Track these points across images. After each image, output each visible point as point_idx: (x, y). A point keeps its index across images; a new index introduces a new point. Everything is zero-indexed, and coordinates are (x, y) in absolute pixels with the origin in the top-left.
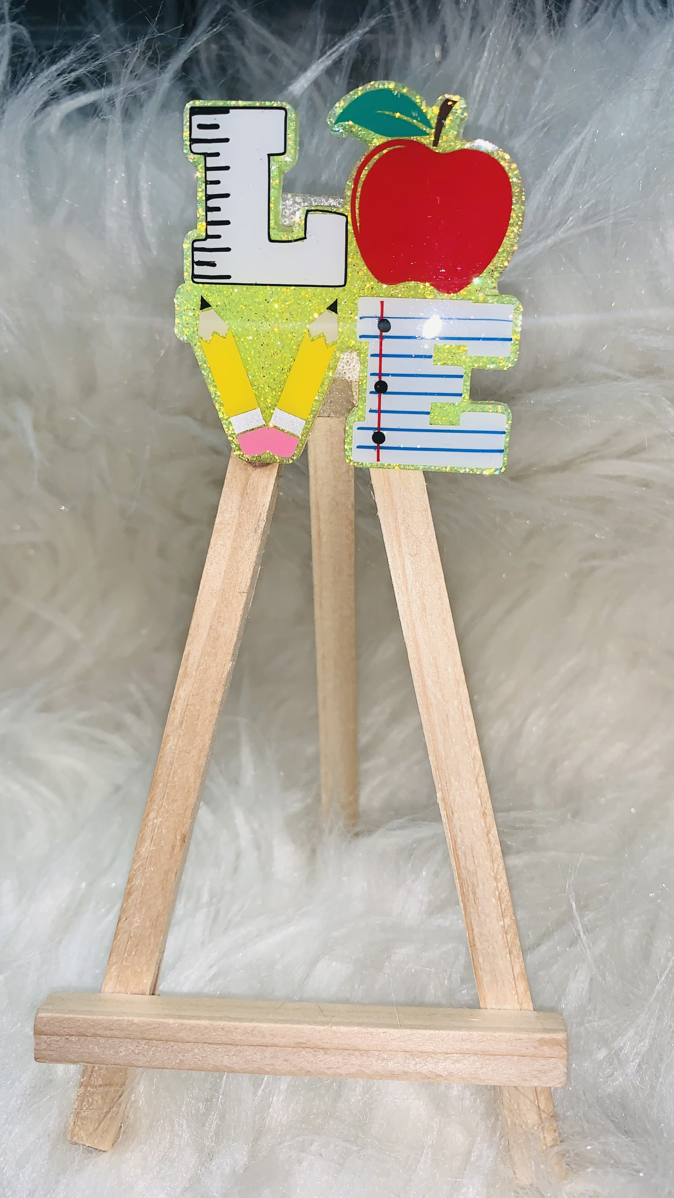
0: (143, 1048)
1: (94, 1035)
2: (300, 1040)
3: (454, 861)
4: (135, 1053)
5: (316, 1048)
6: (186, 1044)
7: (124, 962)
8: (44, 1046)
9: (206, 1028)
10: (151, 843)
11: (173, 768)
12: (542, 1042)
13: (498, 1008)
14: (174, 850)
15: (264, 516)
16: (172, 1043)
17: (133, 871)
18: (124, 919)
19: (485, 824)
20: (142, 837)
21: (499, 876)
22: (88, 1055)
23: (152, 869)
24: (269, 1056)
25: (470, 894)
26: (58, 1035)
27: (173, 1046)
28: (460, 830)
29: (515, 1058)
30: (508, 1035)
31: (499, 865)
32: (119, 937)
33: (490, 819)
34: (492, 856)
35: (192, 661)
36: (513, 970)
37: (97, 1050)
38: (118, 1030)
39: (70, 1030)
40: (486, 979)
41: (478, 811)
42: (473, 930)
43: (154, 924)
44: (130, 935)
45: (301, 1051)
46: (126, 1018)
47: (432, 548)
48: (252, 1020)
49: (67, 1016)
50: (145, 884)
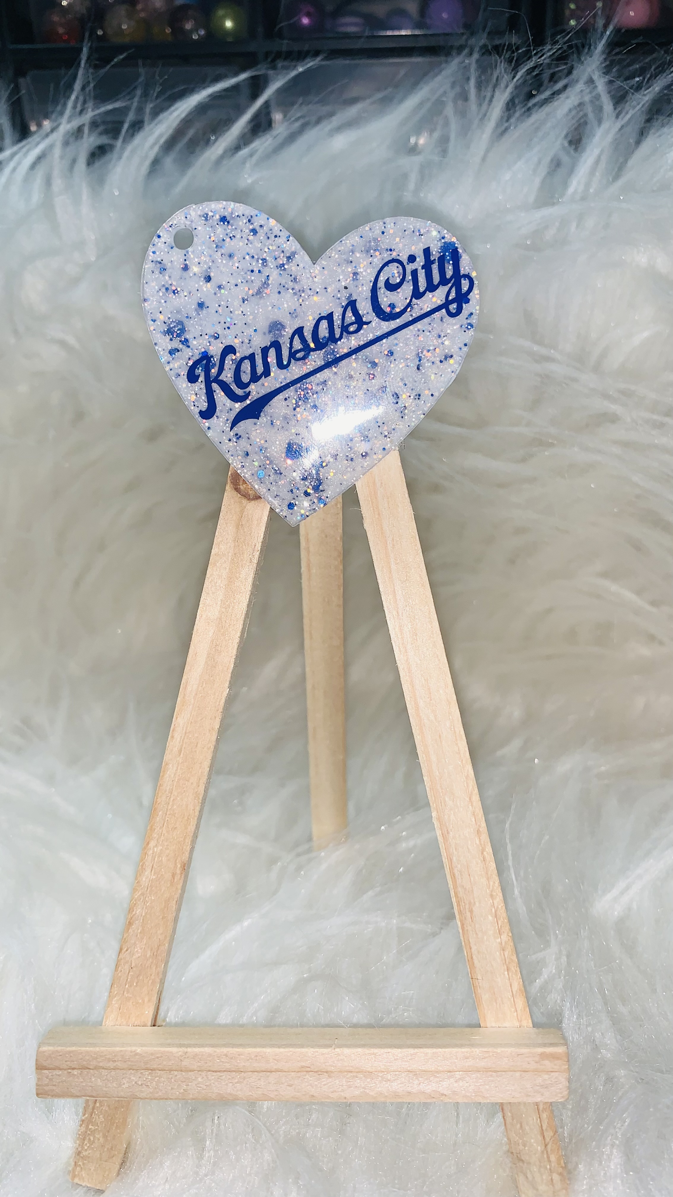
0: (146, 1079)
1: (96, 1068)
2: (304, 1064)
3: (451, 880)
4: (138, 1084)
5: (319, 1072)
6: (190, 1073)
7: (125, 993)
8: (46, 1081)
9: (210, 1055)
10: (151, 871)
11: (172, 795)
12: (543, 1056)
13: (497, 1026)
14: (174, 879)
15: (259, 547)
16: (176, 1073)
17: (133, 900)
18: (126, 949)
19: (480, 841)
20: (142, 866)
21: (495, 894)
22: (90, 1088)
23: (153, 898)
24: (273, 1082)
25: (467, 912)
26: (60, 1069)
27: (176, 1076)
28: (455, 849)
29: (518, 1074)
30: (509, 1050)
31: (494, 882)
32: (120, 968)
33: (485, 837)
34: (487, 874)
35: (190, 690)
36: (511, 986)
37: (99, 1082)
38: (120, 1061)
39: (73, 1063)
40: (485, 997)
41: (472, 829)
42: (471, 948)
43: (155, 954)
44: (131, 966)
45: (305, 1075)
46: (129, 1049)
47: (421, 573)
48: (255, 1046)
49: (69, 1049)
50: (146, 914)
